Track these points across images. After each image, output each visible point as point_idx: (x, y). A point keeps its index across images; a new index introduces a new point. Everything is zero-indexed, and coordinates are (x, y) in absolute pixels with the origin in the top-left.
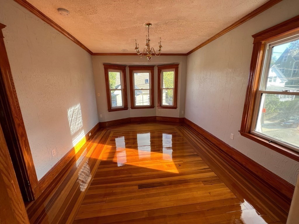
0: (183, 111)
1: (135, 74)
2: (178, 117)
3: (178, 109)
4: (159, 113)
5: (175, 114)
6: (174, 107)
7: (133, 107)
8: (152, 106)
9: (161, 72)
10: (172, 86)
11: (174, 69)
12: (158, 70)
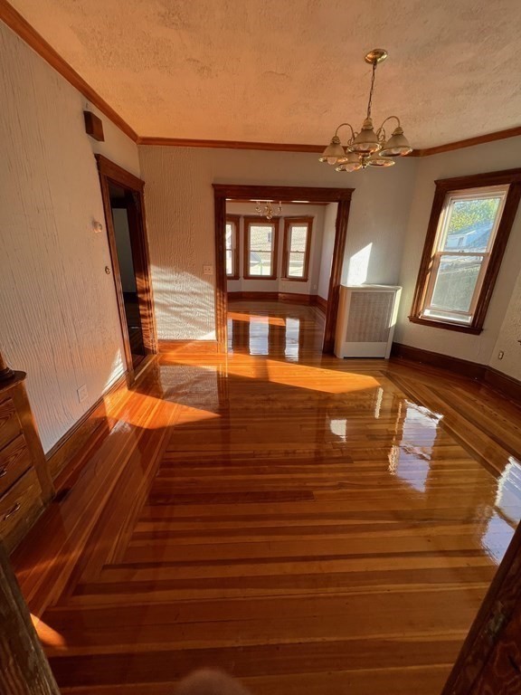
0: (315, 286)
1: (252, 228)
2: (309, 293)
3: (309, 282)
4: (283, 287)
5: (304, 289)
6: (304, 279)
7: (247, 277)
8: (273, 277)
9: (289, 225)
10: (303, 248)
11: (307, 224)
12: (285, 224)
